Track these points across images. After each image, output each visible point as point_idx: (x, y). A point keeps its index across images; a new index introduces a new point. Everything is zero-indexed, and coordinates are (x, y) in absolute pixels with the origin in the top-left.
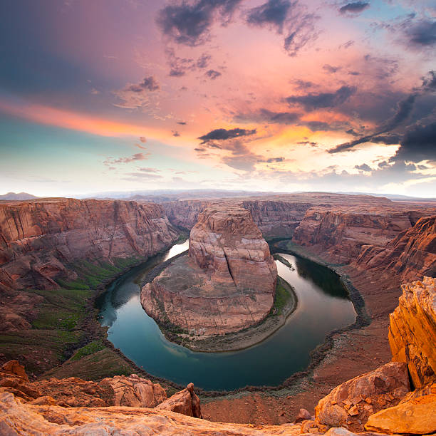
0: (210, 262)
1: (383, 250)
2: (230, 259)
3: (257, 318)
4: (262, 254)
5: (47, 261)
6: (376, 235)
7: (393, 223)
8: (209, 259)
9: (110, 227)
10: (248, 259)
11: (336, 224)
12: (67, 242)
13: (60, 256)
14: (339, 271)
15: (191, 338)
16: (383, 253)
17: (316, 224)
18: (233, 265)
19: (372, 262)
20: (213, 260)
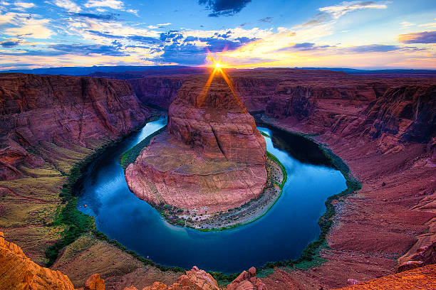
0: (197, 137)
1: (355, 119)
2: (219, 134)
3: (257, 191)
4: (250, 128)
5: (5, 146)
6: (345, 106)
7: (360, 93)
8: (196, 135)
9: (78, 106)
10: (237, 133)
11: (307, 97)
12: (29, 124)
13: (20, 140)
14: (317, 140)
15: (194, 219)
16: (356, 121)
17: (288, 98)
18: (222, 139)
19: (346, 130)
20: (200, 135)
